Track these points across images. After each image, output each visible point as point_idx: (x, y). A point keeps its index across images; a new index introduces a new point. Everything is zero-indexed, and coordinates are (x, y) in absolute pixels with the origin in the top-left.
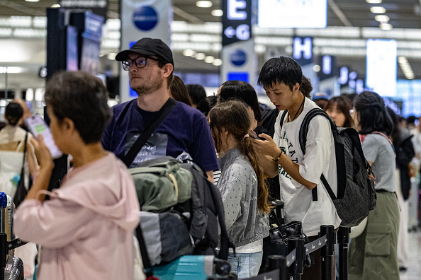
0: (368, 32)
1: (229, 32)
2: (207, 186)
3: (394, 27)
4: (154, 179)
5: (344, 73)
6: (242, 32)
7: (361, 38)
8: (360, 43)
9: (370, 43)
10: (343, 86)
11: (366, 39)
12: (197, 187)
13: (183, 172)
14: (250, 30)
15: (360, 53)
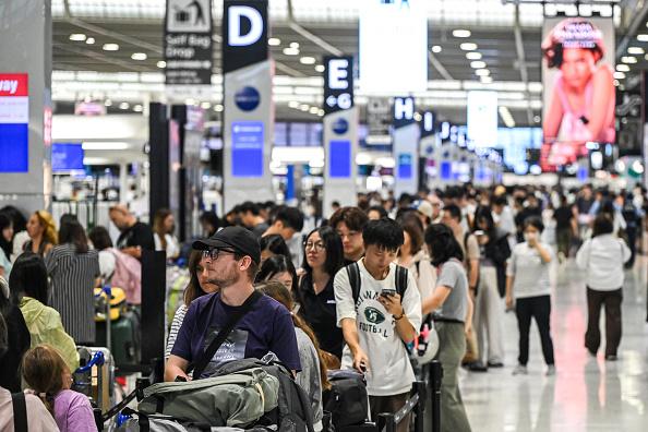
0: (468, 85)
1: (331, 101)
2: (294, 389)
3: (495, 80)
4: (239, 390)
5: (445, 127)
6: (344, 100)
7: (462, 89)
8: (462, 94)
9: (471, 94)
10: (445, 141)
11: (468, 91)
12: (284, 393)
13: (269, 379)
14: (352, 99)
15: (461, 104)
